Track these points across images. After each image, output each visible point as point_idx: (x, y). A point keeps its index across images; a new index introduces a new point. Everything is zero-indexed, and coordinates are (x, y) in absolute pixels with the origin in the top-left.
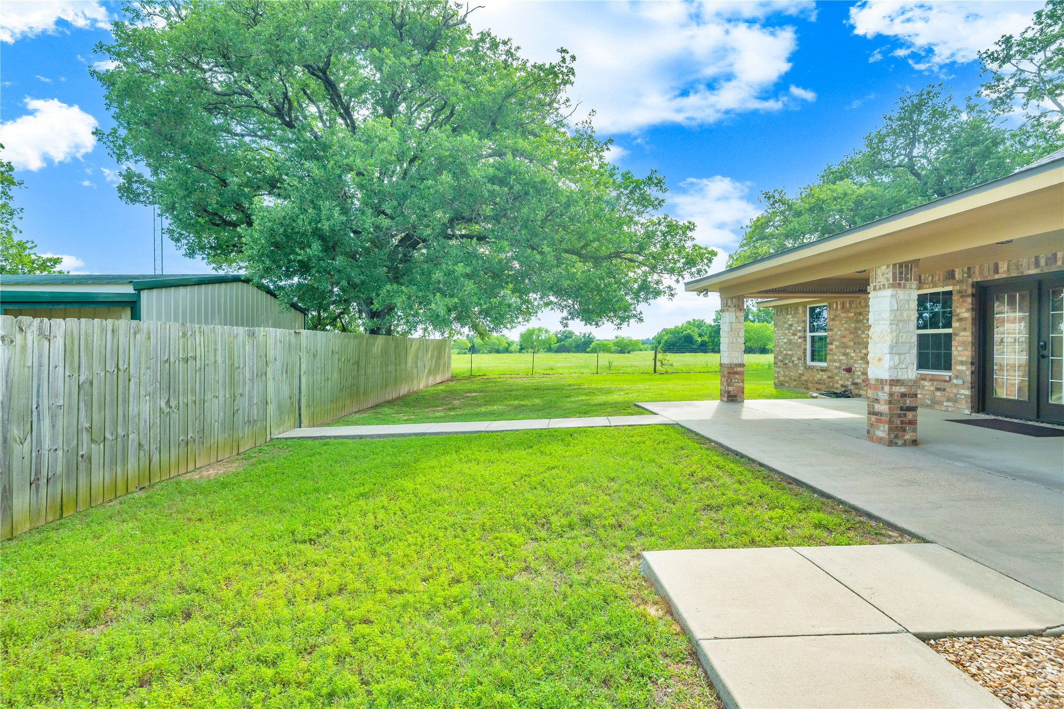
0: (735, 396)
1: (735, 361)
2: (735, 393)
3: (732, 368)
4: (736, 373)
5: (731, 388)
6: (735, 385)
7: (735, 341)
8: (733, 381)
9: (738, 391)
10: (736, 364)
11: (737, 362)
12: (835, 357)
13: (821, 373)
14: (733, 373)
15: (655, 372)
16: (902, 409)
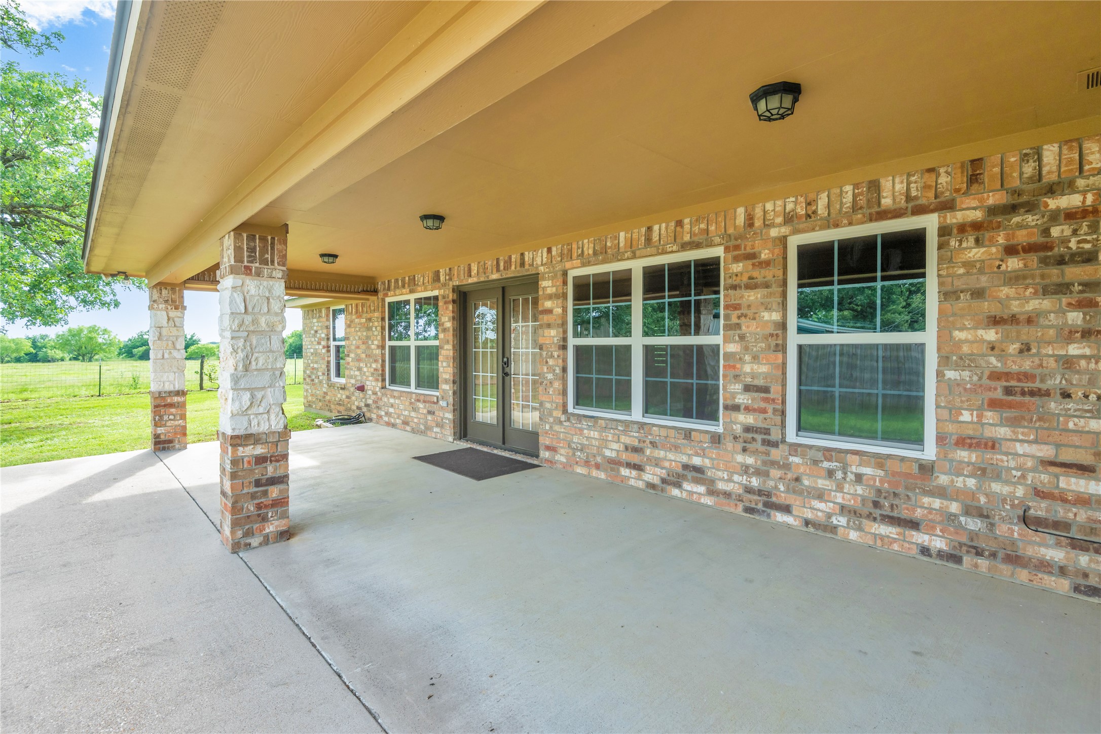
0: (170, 441)
1: (168, 387)
2: (170, 436)
3: (163, 398)
4: (171, 405)
5: (160, 430)
6: (169, 424)
7: (166, 356)
8: (166, 418)
9: (176, 433)
10: (170, 392)
11: (172, 389)
12: (352, 373)
13: (341, 391)
14: (165, 406)
15: (201, 388)
16: (258, 483)
